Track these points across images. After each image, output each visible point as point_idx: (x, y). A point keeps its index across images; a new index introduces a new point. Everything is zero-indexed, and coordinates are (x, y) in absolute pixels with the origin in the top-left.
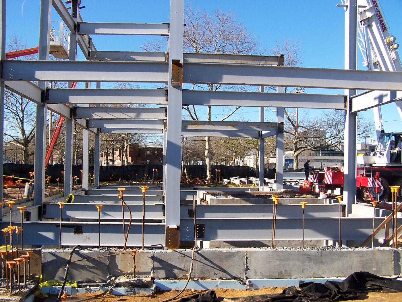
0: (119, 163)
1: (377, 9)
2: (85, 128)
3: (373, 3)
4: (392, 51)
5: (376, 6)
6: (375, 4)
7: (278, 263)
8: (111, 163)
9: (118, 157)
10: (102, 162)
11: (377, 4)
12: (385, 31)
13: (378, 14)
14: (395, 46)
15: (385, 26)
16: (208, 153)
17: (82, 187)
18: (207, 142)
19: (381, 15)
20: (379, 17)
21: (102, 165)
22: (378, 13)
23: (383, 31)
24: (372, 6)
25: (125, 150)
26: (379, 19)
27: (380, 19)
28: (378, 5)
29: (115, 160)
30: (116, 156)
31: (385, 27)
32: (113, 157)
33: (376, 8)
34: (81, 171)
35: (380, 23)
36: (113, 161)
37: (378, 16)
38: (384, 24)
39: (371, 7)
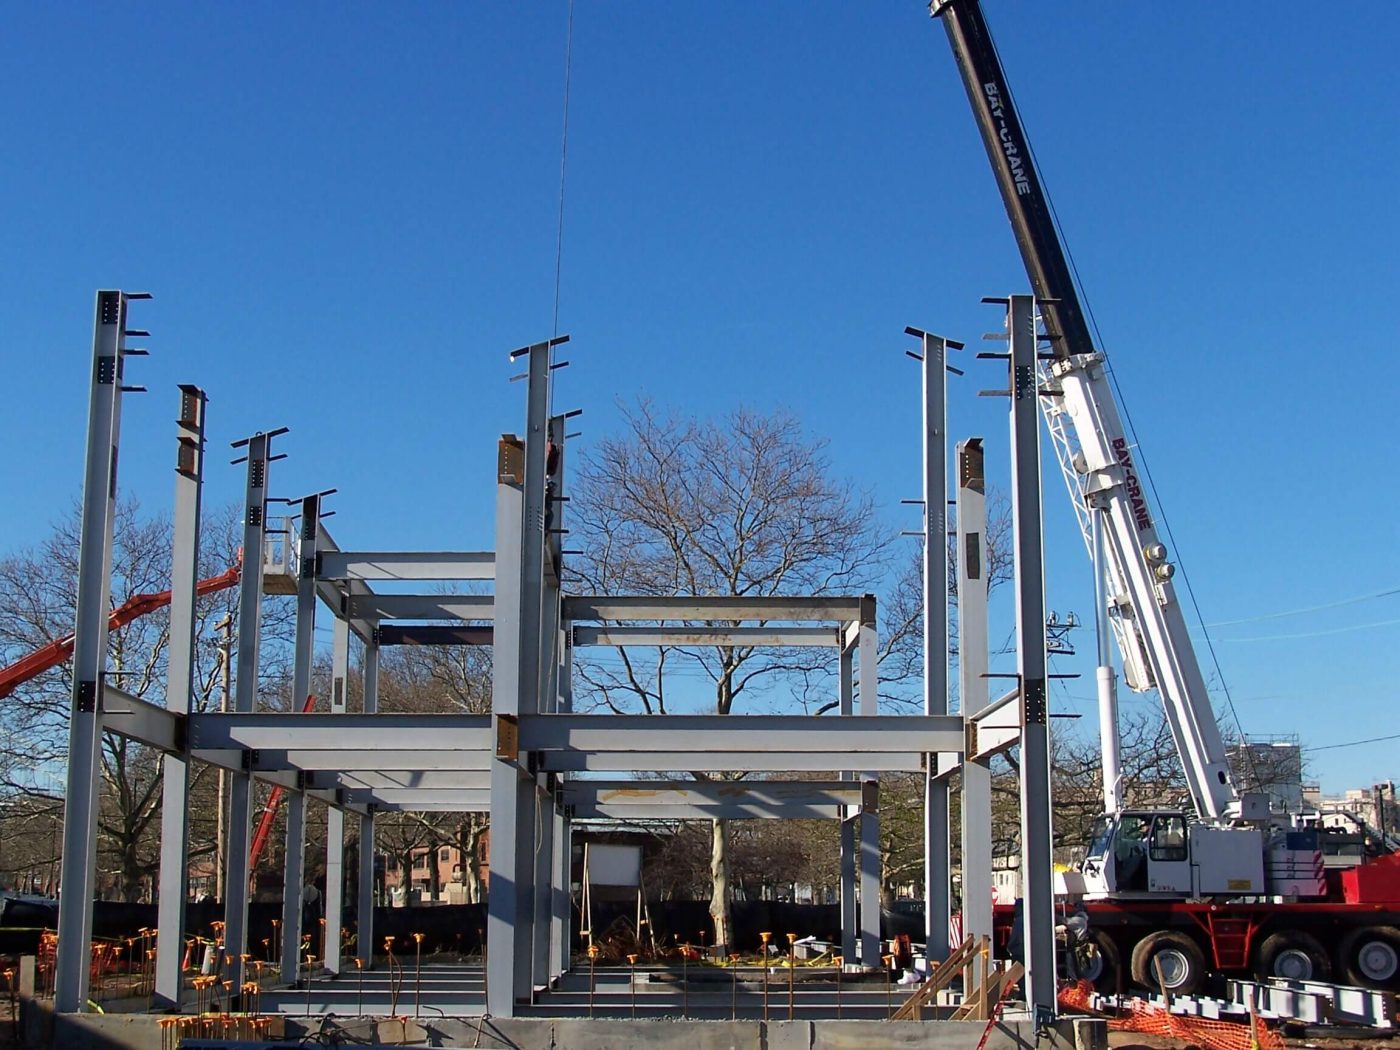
0: (457, 894)
1: (1128, 471)
2: (333, 805)
3: (1118, 456)
4: (1158, 582)
5: (1127, 464)
6: (1126, 458)
7: (594, 1036)
8: (426, 897)
9: (454, 871)
10: (393, 889)
11: (1128, 459)
12: (1144, 530)
13: (1129, 485)
14: (1165, 570)
15: (1146, 516)
16: (721, 861)
17: (323, 966)
18: (719, 827)
19: (1137, 488)
20: (1132, 492)
21: (391, 902)
22: (1131, 481)
23: (1141, 529)
24: (1113, 462)
25: (469, 848)
26: (1132, 496)
27: (1135, 498)
28: (1133, 461)
29: (444, 885)
30: (447, 869)
31: (1147, 520)
32: (435, 872)
33: (1125, 468)
34: (322, 921)
35: (1135, 507)
36: (434, 885)
37: (1129, 490)
38: (1144, 510)
39: (1113, 465)
